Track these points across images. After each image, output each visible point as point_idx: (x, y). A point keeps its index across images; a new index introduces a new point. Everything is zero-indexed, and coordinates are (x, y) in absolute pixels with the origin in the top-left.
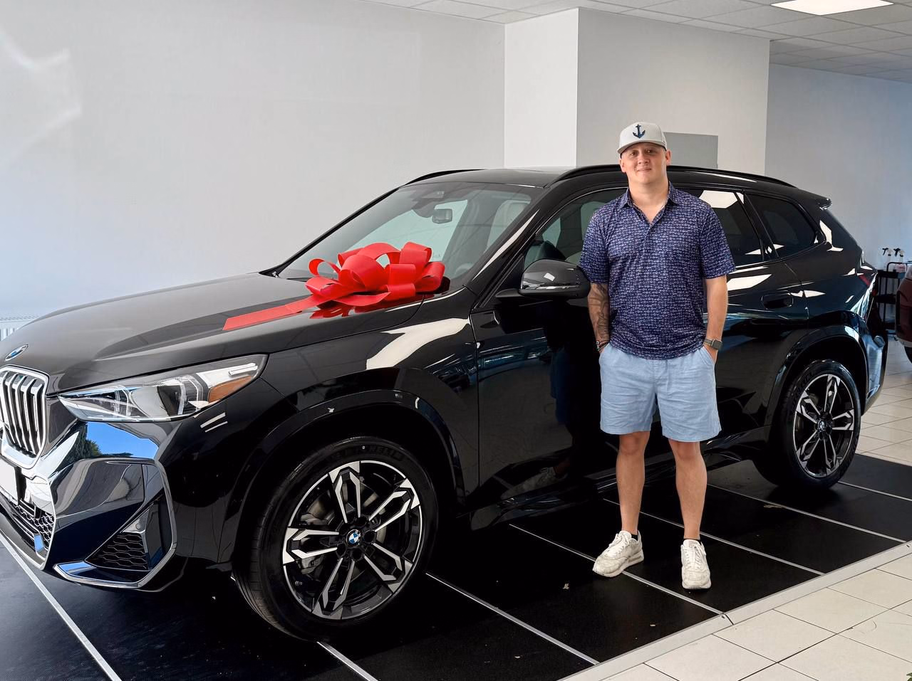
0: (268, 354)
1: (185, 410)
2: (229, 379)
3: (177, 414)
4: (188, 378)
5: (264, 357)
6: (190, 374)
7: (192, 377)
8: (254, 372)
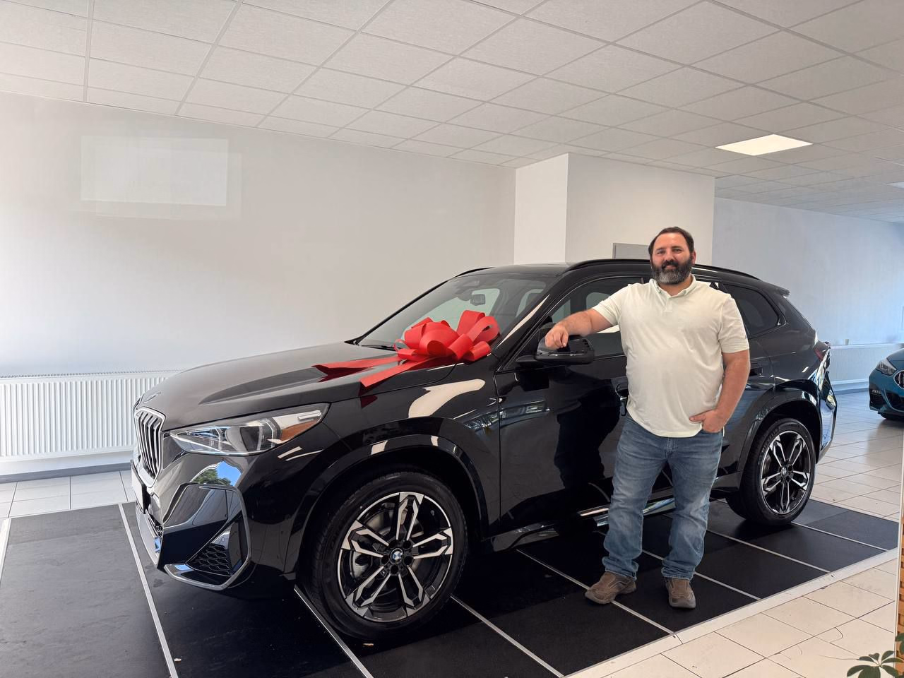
0: (330, 403)
1: (263, 447)
2: (298, 423)
3: (256, 449)
4: (267, 421)
5: (327, 405)
6: (268, 418)
7: (269, 421)
8: (317, 418)
